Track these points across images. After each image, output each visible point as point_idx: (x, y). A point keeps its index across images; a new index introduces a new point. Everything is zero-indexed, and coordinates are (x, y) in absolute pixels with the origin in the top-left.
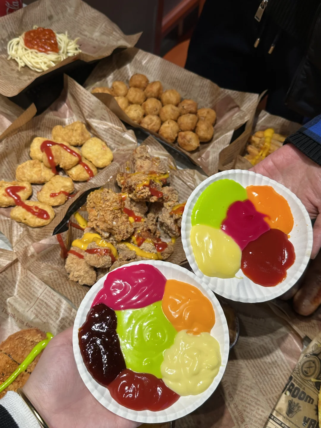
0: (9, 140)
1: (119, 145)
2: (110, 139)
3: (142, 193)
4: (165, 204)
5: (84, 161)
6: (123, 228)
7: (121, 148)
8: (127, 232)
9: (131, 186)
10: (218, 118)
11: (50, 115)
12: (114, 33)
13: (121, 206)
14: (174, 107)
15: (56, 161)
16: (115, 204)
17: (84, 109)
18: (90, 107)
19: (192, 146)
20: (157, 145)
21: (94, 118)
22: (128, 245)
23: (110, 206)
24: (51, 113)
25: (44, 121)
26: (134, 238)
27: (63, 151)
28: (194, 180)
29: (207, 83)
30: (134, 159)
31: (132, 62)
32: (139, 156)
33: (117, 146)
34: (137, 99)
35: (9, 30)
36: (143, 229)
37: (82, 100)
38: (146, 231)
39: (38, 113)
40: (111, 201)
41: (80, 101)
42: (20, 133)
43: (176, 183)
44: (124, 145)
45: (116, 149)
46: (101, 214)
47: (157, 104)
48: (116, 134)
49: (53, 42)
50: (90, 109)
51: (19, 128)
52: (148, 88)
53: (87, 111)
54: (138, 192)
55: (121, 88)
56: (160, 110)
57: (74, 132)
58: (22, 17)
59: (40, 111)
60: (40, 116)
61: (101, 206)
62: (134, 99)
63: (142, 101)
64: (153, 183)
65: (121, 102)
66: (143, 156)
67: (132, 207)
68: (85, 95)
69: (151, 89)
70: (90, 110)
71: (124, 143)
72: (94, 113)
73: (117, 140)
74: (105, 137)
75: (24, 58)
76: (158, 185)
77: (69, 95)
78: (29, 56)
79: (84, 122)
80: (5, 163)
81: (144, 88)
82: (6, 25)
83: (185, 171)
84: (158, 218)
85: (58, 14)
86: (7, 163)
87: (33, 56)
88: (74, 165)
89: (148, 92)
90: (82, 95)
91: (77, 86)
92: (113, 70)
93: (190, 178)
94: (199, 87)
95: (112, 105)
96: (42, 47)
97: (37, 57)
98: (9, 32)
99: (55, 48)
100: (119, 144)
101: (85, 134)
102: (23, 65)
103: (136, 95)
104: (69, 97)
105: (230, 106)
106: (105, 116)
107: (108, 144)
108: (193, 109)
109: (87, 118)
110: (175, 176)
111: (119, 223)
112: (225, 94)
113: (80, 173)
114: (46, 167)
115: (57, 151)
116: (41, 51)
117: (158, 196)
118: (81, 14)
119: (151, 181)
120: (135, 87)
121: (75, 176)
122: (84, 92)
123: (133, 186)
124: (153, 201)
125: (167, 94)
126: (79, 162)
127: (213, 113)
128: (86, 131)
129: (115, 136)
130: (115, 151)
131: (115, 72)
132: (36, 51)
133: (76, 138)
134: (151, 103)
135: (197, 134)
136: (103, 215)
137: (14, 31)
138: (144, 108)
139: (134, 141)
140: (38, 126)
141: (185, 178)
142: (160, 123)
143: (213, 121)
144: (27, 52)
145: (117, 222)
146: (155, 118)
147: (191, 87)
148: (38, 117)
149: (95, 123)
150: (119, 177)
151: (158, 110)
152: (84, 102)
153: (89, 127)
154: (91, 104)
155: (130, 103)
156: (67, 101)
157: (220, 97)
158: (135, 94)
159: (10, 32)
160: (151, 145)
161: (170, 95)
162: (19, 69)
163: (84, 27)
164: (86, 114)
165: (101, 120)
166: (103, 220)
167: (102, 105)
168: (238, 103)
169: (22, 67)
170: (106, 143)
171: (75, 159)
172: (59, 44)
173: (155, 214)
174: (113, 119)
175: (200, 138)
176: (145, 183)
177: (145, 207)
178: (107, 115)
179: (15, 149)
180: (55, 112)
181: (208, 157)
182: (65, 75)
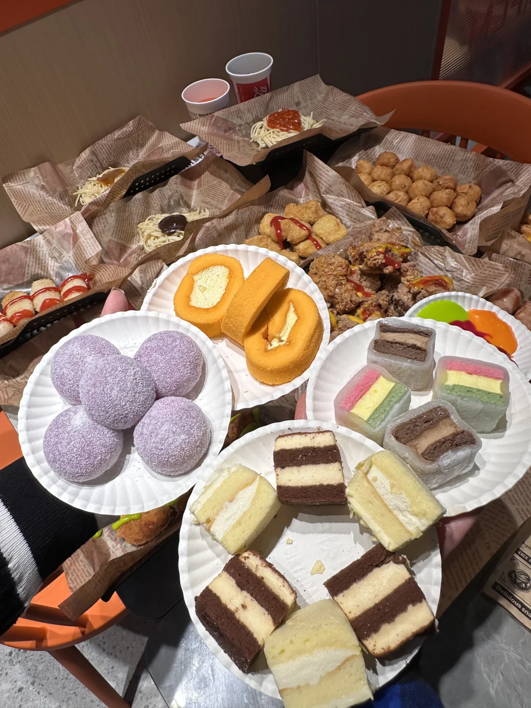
0: (240, 212)
1: (356, 223)
2: (346, 216)
3: (375, 260)
4: (403, 279)
5: (314, 236)
6: (346, 296)
7: (358, 225)
8: (351, 301)
9: (362, 253)
10: (483, 196)
11: (284, 193)
12: (364, 114)
13: (347, 272)
14: (427, 182)
15: (283, 234)
16: (340, 269)
17: (321, 185)
18: (327, 182)
19: (445, 222)
20: (401, 219)
21: (330, 194)
22: (351, 317)
23: (334, 270)
24: (286, 191)
25: (278, 198)
26: (359, 311)
27: (292, 225)
28: (443, 257)
29: (472, 155)
30: (371, 234)
31: (382, 144)
32: (377, 229)
33: (352, 223)
34: (382, 176)
35: (255, 114)
36: (372, 304)
37: (319, 175)
38: (375, 306)
39: (272, 189)
40: (335, 265)
41: (318, 176)
42: (251, 207)
43: (420, 262)
44: (361, 222)
45: (352, 227)
46: (323, 280)
47: (407, 181)
48: (353, 210)
49: (296, 121)
50: (328, 184)
51: (251, 201)
52: (398, 166)
53: (323, 187)
54: (369, 260)
55: (367, 166)
56: (410, 187)
57: (308, 209)
58: (269, 101)
59: (274, 187)
60: (275, 191)
61: (323, 271)
62: (378, 176)
63: (389, 178)
64: (390, 251)
65: (364, 178)
66: (382, 229)
67: (361, 282)
68: (323, 169)
69: (401, 166)
70: (327, 186)
71: (361, 219)
72: (331, 189)
73: (354, 216)
74: (341, 214)
75: (266, 139)
76: (396, 255)
77: (307, 174)
78: (270, 137)
79: (320, 200)
80: (234, 235)
81: (393, 167)
82: (252, 109)
83: (433, 248)
84: (393, 296)
85: (306, 101)
86: (236, 236)
87: (275, 136)
88: (302, 240)
89: (397, 170)
90: (320, 169)
91: (315, 161)
92: (358, 150)
93: (439, 256)
94: (461, 161)
95: (353, 180)
96: (284, 126)
97: (279, 136)
98: (254, 115)
99: (298, 126)
100: (356, 221)
101: (319, 212)
102: (264, 146)
103: (382, 172)
104: (307, 176)
105: (500, 181)
106: (343, 192)
107: (344, 222)
108: (451, 184)
109: (323, 194)
110: (419, 253)
111: (343, 291)
112: (495, 165)
113: (308, 248)
114: (274, 241)
115: (286, 225)
116: (283, 130)
117: (394, 266)
118: (331, 99)
119: (387, 248)
120: (382, 165)
121: (302, 252)
122: (323, 167)
123: (364, 253)
124: (387, 272)
125: (420, 170)
126: (308, 237)
127: (477, 189)
128: (321, 209)
129: (352, 212)
130: (350, 229)
131: (361, 152)
132: (278, 130)
133: (308, 215)
134: (399, 180)
135: (454, 211)
136: (325, 281)
137: (259, 114)
138: (390, 186)
139: (374, 217)
140: (271, 203)
141: (433, 255)
142: (408, 199)
143: (476, 197)
144: (269, 132)
145: (340, 289)
146: (402, 194)
147: (451, 162)
148: (271, 192)
149: (330, 199)
150: (350, 250)
151: (407, 187)
152: (321, 177)
153: (325, 205)
154: (329, 178)
155: (374, 180)
156: (304, 180)
157: (487, 169)
158: (379, 171)
159: (256, 116)
160: (394, 220)
161: (423, 171)
162: (259, 149)
163: (333, 111)
164: (322, 190)
165: (338, 196)
166: (325, 286)
167: (341, 180)
168: (513, 177)
169: (263, 148)
170: (341, 220)
171: (304, 233)
172: (303, 124)
173: (389, 292)
174: (351, 194)
175: (457, 216)
176: (380, 250)
177: (377, 281)
178: (345, 191)
179: (244, 222)
180: (291, 191)
181: (466, 234)
182: (305, 150)
